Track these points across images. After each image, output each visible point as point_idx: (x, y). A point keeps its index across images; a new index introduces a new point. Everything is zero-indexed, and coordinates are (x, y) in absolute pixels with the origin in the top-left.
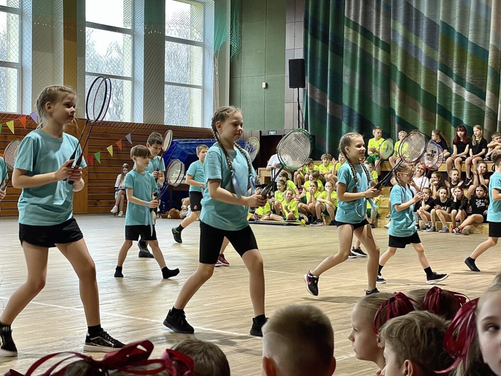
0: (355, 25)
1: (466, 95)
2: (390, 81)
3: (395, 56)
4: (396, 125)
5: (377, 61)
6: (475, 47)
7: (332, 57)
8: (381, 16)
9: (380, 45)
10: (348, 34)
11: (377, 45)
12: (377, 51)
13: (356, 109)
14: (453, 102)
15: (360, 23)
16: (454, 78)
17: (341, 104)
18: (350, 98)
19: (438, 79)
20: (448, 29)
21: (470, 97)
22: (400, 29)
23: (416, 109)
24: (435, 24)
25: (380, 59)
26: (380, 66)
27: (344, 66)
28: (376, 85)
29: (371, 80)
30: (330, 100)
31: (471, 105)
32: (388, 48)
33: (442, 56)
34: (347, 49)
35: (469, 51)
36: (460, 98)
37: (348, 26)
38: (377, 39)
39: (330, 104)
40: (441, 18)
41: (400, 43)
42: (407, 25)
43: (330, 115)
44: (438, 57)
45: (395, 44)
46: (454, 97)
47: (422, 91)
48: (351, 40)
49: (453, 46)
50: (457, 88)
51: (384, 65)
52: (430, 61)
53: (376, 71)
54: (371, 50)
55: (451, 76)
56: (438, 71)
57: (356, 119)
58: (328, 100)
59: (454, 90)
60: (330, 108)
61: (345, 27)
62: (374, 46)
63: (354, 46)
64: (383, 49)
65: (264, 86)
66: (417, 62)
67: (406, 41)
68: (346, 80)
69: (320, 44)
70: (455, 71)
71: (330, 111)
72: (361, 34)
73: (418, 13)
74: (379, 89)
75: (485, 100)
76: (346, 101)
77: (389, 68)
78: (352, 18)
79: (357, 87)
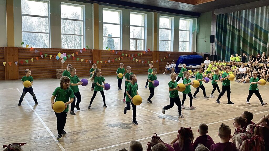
0: (230, 25)
1: (262, 44)
2: (240, 40)
3: (241, 33)
4: (241, 52)
5: (236, 34)
6: (265, 30)
7: (224, 33)
8: (238, 23)
9: (237, 30)
10: (228, 27)
11: (236, 30)
12: (236, 32)
13: (230, 47)
14: (258, 46)
15: (232, 24)
16: (258, 39)
17: (226, 46)
18: (228, 44)
19: (253, 39)
20: (257, 25)
21: (263, 44)
22: (243, 26)
23: (247, 48)
24: (253, 24)
25: (237, 34)
26: (237, 36)
27: (227, 36)
28: (236, 41)
29: (234, 40)
30: (223, 45)
31: (263, 47)
32: (239, 31)
33: (255, 33)
34: (228, 31)
35: (263, 32)
36: (260, 45)
37: (228, 25)
38: (236, 28)
39: (223, 46)
40: (255, 23)
41: (243, 30)
42: (245, 25)
43: (223, 49)
44: (254, 33)
45: (242, 30)
46: (258, 44)
47: (249, 43)
48: (229, 29)
49: (258, 30)
50: (259, 42)
51: (238, 36)
52: (251, 34)
53: (236, 37)
54: (235, 32)
55: (257, 39)
56: (254, 37)
57: (230, 50)
58: (222, 45)
59: (258, 43)
60: (223, 47)
61: (227, 25)
62: (235, 30)
63: (230, 30)
64: (238, 31)
65: (205, 41)
66: (248, 35)
67: (245, 29)
68: (227, 39)
69: (220, 30)
70: (258, 37)
71: (223, 48)
72: (232, 27)
73: (248, 21)
74: (236, 42)
75: (267, 45)
76: (227, 45)
77: (239, 36)
78: (229, 23)
79: (230, 42)
